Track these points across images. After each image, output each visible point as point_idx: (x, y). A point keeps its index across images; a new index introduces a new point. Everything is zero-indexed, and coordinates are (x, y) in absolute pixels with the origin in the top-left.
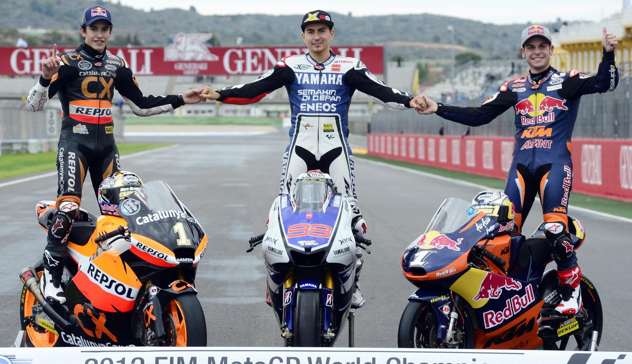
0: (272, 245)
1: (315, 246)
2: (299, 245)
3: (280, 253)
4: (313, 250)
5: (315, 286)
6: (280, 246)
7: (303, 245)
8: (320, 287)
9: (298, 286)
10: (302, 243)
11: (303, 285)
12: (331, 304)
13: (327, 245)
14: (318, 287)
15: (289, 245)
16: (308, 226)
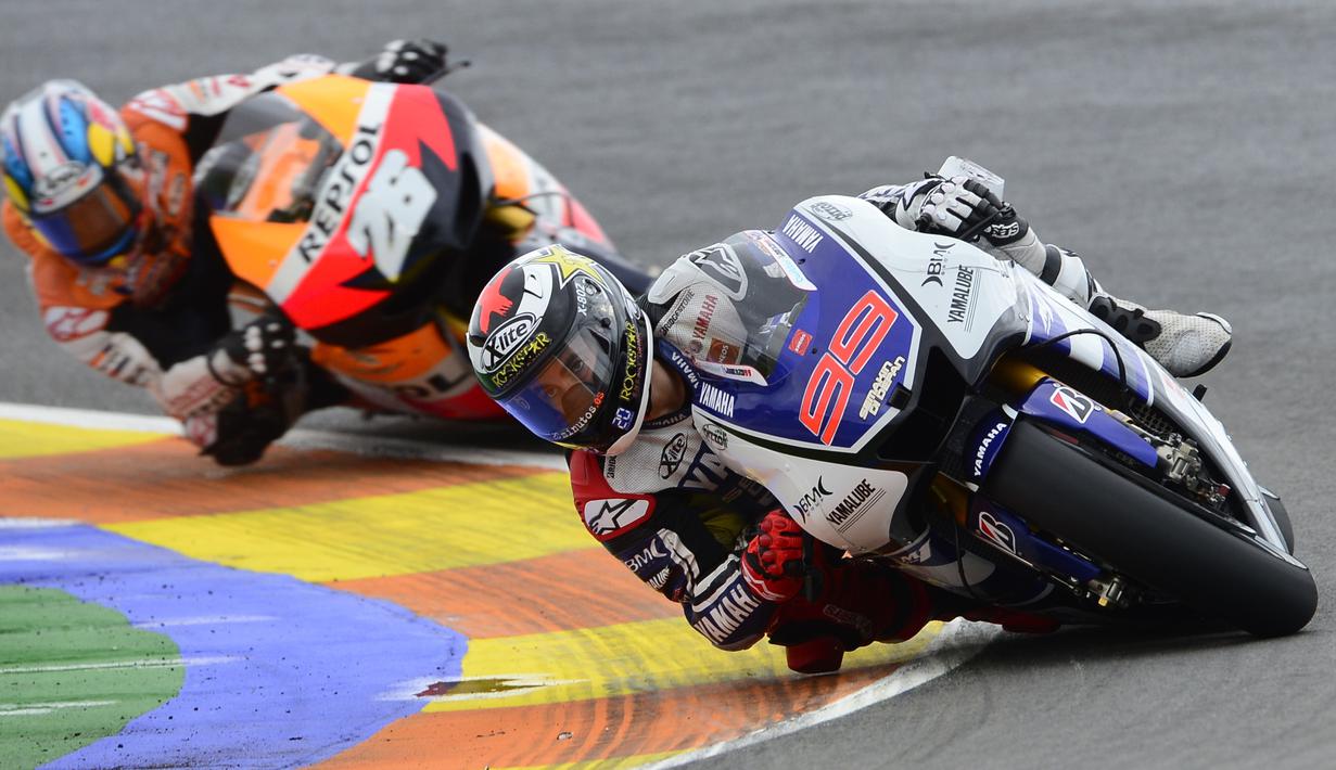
0: (830, 504)
1: (901, 373)
2: (872, 419)
3: (864, 490)
4: (908, 383)
5: (1001, 426)
6: (843, 480)
7: (877, 405)
8: (1012, 414)
9: (976, 480)
10: (869, 406)
11: (978, 463)
12: (1088, 406)
13: (918, 330)
14: (1006, 419)
15: (856, 448)
16: (828, 363)
